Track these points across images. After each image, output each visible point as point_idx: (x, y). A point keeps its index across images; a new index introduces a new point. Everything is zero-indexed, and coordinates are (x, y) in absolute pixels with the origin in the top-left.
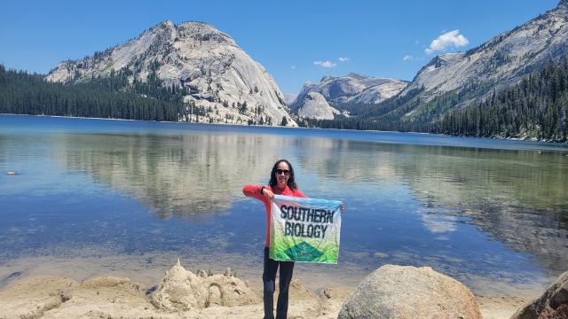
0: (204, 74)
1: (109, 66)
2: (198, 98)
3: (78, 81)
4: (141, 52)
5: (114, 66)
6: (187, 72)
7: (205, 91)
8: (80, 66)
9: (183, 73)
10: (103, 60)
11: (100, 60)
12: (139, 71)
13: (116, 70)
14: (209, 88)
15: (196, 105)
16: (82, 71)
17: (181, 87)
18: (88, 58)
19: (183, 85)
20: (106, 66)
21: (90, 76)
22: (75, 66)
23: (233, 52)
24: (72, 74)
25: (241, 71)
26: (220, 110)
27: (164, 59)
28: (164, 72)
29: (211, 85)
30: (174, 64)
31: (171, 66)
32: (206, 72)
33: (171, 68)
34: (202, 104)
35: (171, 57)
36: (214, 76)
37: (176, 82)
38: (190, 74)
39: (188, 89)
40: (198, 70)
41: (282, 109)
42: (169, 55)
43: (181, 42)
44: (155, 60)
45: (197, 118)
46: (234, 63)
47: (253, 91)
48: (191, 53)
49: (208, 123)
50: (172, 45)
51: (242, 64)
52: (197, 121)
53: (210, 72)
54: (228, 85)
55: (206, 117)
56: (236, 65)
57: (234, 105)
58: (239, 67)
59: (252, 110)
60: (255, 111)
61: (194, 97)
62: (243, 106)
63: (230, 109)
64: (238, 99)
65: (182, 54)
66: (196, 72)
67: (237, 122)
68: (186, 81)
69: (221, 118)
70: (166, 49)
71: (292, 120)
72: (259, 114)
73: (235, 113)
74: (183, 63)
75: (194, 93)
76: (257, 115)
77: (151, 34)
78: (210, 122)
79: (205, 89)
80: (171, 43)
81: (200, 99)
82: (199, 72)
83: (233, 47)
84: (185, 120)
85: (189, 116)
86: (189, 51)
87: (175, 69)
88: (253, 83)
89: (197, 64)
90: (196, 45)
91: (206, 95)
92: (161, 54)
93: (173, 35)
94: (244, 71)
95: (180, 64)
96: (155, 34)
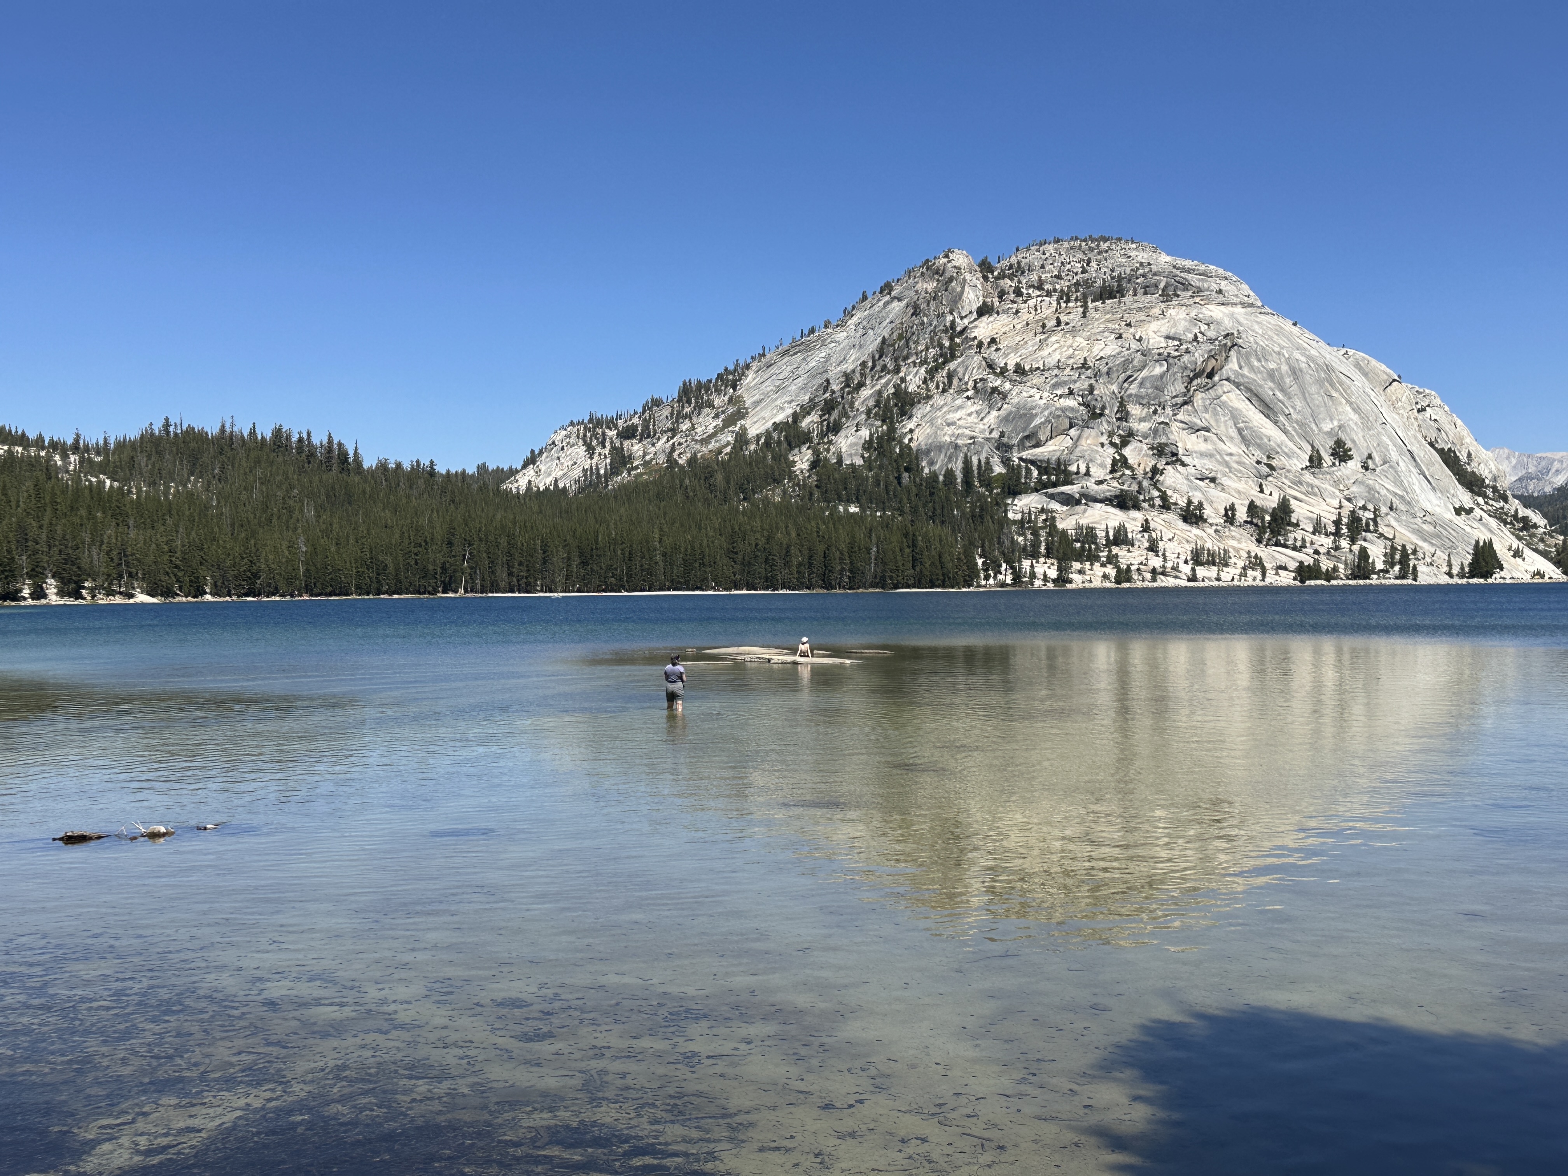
0: (1095, 415)
1: (730, 421)
2: (1068, 501)
3: (624, 477)
4: (849, 367)
5: (747, 422)
6: (1024, 414)
7: (1098, 473)
8: (628, 433)
9: (1006, 420)
10: (710, 405)
11: (699, 407)
12: (836, 428)
13: (752, 432)
14: (1119, 464)
15: (1060, 525)
16: (636, 448)
17: (998, 469)
18: (657, 403)
19: (1006, 462)
20: (719, 422)
21: (662, 459)
22: (612, 433)
23: (1228, 325)
24: (602, 461)
25: (1268, 389)
26: (1167, 535)
27: (931, 379)
28: (932, 422)
29: (1127, 451)
30: (970, 393)
31: (959, 402)
32: (1103, 408)
33: (960, 408)
34: (1084, 522)
35: (961, 370)
36: (1142, 420)
37: (978, 453)
38: (1037, 421)
39: (1029, 471)
40: (1071, 403)
41: (1478, 512)
42: (952, 365)
43: (1003, 319)
44: (897, 387)
45: (1060, 569)
46: (1233, 365)
47: (1327, 459)
48: (1040, 348)
49: (1108, 585)
50: (965, 329)
51: (1272, 365)
52: (1062, 580)
53: (1122, 405)
54: (1203, 447)
55: (1103, 565)
56: (1246, 371)
57: (1229, 515)
58: (1257, 378)
59: (1318, 528)
60: (1331, 528)
61: (1052, 497)
62: (1274, 514)
63: (1211, 531)
64: (1254, 491)
65: (1006, 355)
66: (1063, 410)
67: (1243, 574)
68: (1022, 446)
69: (1169, 565)
70: (941, 346)
71: (1527, 552)
72: (1353, 541)
73: (1234, 543)
74: (1008, 386)
75: (1055, 485)
76: (1344, 543)
77: (886, 304)
78: (1118, 581)
79: (1102, 465)
80: (960, 325)
81: (1078, 503)
82: (1072, 409)
83: (1230, 309)
84: (1009, 580)
85: (1026, 564)
86: (1033, 342)
87: (976, 407)
88: (1327, 426)
89: (1065, 383)
90: (1064, 318)
91: (1104, 487)
92: (922, 364)
93: (972, 296)
94: (1282, 390)
95: (994, 390)
96: (899, 300)
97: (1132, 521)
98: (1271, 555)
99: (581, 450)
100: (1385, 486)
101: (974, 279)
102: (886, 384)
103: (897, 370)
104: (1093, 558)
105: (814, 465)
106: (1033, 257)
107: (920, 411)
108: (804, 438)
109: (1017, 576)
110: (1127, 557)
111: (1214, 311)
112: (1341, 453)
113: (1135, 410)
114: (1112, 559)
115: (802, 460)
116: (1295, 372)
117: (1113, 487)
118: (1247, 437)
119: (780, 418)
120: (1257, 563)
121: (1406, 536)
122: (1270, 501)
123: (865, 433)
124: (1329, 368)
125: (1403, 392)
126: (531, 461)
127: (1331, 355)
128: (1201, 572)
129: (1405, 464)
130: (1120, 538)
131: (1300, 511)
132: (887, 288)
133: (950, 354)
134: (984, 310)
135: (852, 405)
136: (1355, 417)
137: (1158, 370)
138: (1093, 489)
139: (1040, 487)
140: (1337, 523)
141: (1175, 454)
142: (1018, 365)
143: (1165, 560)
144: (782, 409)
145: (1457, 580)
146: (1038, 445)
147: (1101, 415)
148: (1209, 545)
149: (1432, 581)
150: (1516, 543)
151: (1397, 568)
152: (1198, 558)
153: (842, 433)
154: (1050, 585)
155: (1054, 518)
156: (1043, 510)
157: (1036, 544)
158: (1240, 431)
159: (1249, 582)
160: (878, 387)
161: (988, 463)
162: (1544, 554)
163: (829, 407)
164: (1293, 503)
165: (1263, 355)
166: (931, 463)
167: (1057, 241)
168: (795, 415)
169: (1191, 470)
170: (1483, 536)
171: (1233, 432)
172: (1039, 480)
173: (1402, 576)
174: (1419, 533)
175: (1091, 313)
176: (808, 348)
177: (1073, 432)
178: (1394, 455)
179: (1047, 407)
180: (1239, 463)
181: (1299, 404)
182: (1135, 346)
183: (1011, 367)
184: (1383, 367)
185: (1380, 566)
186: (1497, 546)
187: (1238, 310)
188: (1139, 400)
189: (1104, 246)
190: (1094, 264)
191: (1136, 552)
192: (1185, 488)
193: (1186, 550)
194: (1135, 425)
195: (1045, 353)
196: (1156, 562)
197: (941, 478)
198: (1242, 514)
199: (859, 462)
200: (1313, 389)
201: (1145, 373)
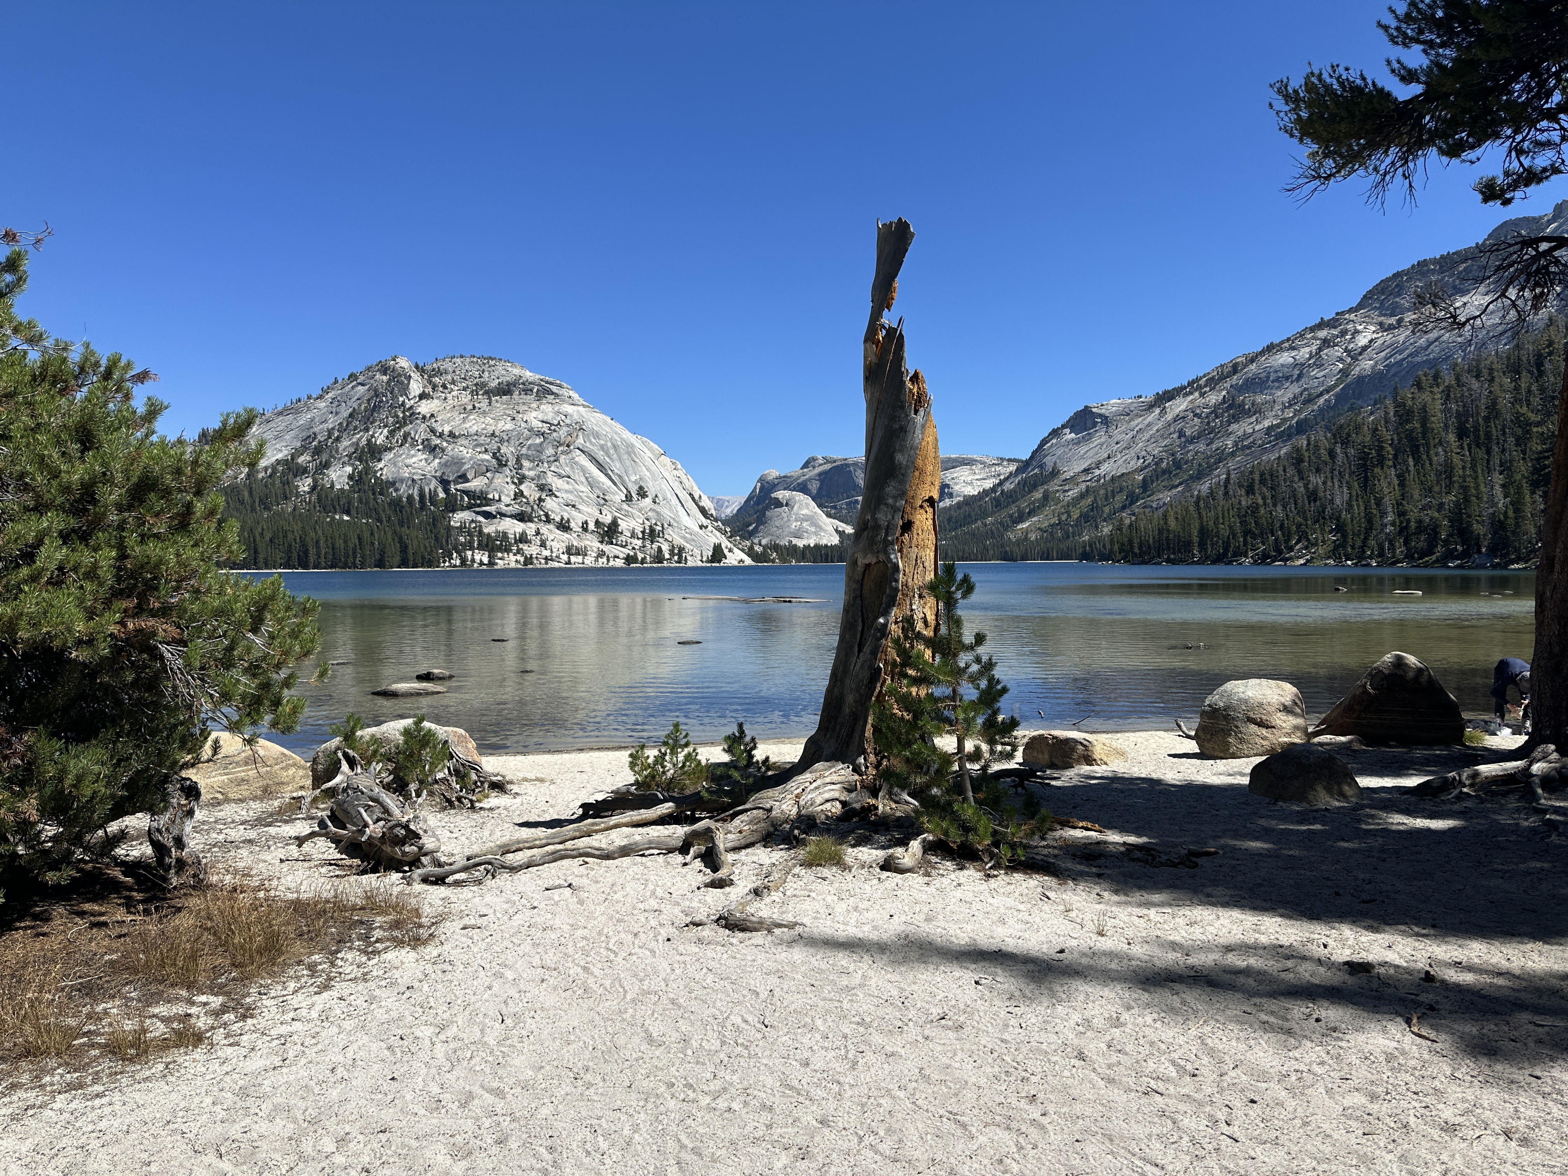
0: (501, 463)
2: (488, 515)
4: (329, 425)
6: (458, 462)
7: (506, 499)
9: (445, 465)
12: (326, 465)
14: (519, 495)
15: (486, 531)
17: (442, 495)
19: (446, 491)
23: (577, 417)
25: (600, 456)
29: (522, 487)
32: (507, 461)
34: (500, 529)
38: (466, 467)
40: (487, 457)
46: (580, 441)
47: (635, 496)
50: (411, 407)
51: (602, 442)
53: (518, 460)
56: (588, 444)
58: (595, 448)
64: (597, 513)
71: (735, 550)
82: (487, 461)
83: (576, 408)
87: (424, 456)
88: (633, 478)
89: (482, 445)
91: (511, 508)
94: (609, 457)
96: (363, 385)
97: (530, 528)
100: (666, 513)
101: (415, 376)
103: (367, 430)
104: (508, 550)
105: (313, 488)
106: (447, 365)
107: (388, 456)
108: (303, 470)
109: (463, 561)
111: (569, 409)
112: (642, 494)
113: (526, 464)
114: (519, 551)
115: (304, 485)
116: (615, 447)
117: (516, 508)
118: (592, 484)
119: (280, 456)
120: (603, 554)
121: (678, 541)
122: (607, 519)
123: (349, 469)
124: (632, 446)
125: (667, 459)
127: (632, 438)
128: (573, 559)
129: (675, 501)
130: (523, 539)
131: (623, 525)
132: (352, 376)
133: (403, 422)
134: (423, 396)
135: (337, 451)
136: (648, 474)
137: (538, 441)
138: (504, 509)
139: (469, 507)
140: (643, 532)
141: (550, 490)
142: (451, 432)
143: (552, 552)
144: (281, 451)
147: (506, 465)
149: (694, 565)
151: (676, 558)
152: (569, 551)
153: (332, 469)
156: (473, 521)
157: (471, 543)
160: (354, 440)
162: (742, 550)
163: (317, 451)
164: (620, 521)
165: (597, 436)
166: (397, 490)
167: (462, 357)
168: (293, 455)
169: (561, 500)
170: (717, 541)
171: (583, 479)
172: (469, 503)
173: (680, 562)
176: (297, 412)
178: (669, 496)
181: (618, 465)
182: (523, 425)
186: (723, 546)
187: (581, 409)
189: (492, 363)
190: (486, 374)
191: (534, 548)
192: (558, 510)
195: (467, 425)
198: (592, 526)
199: (347, 487)
200: (625, 457)
201: (530, 442)
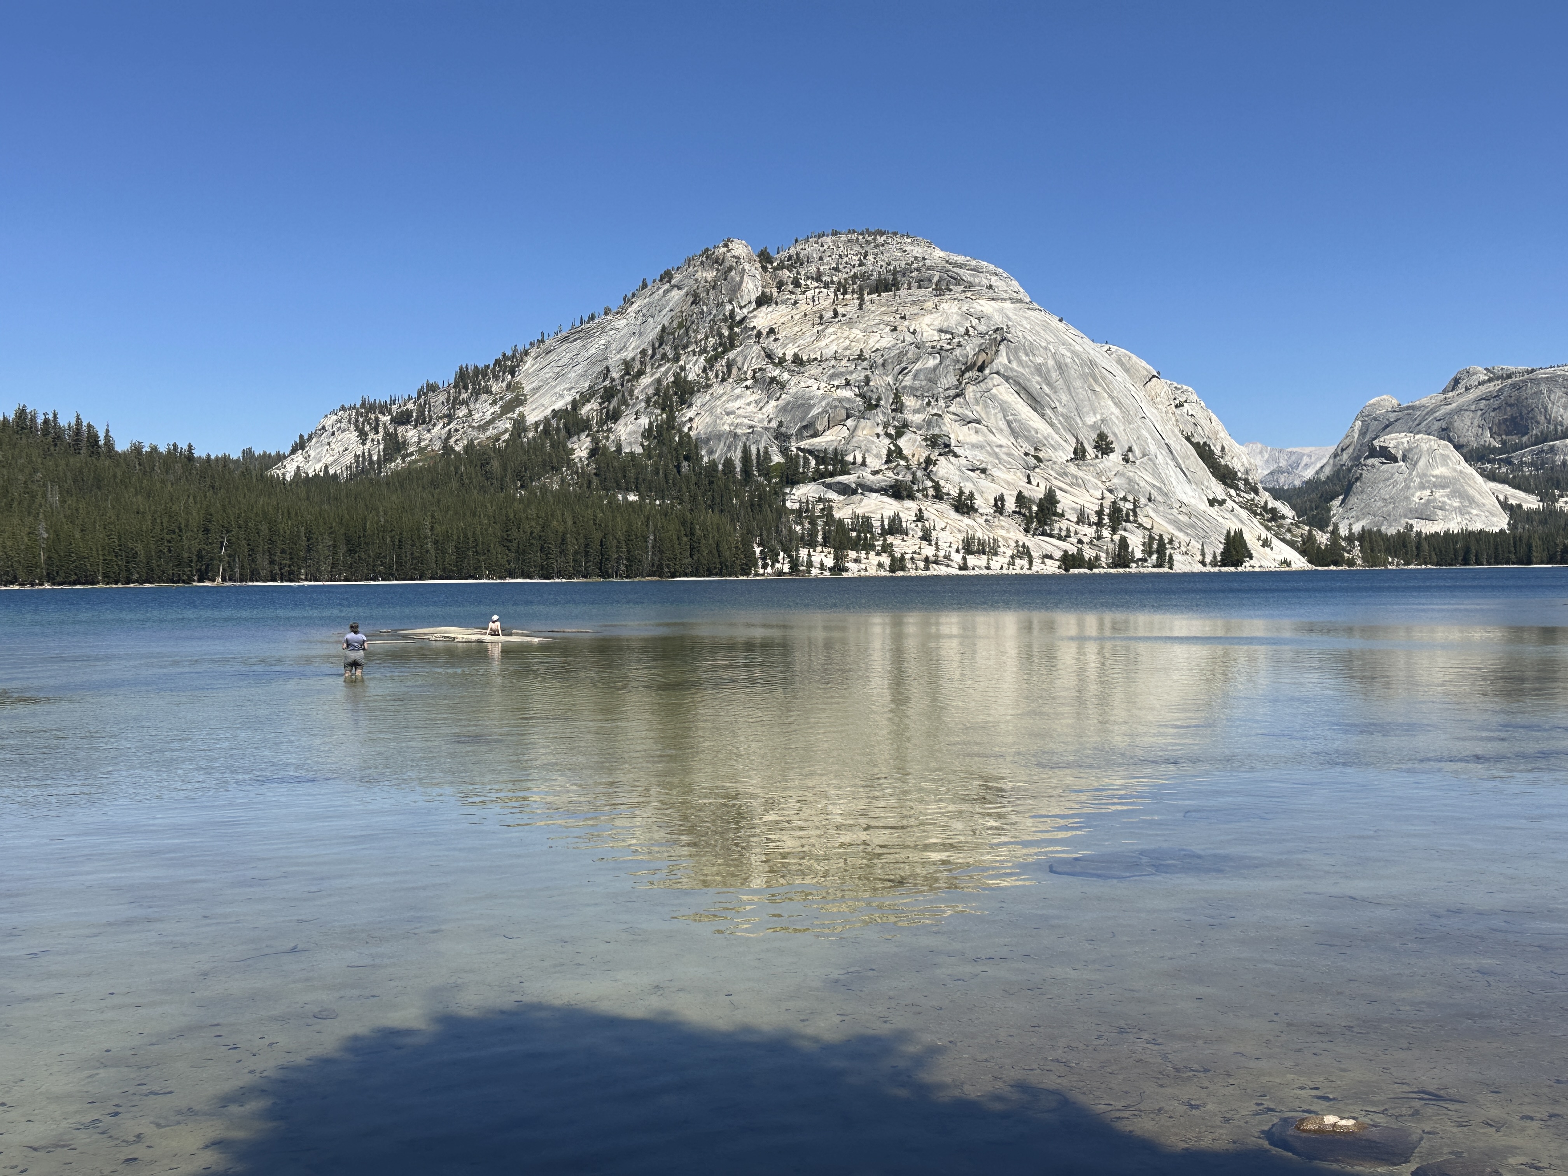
0: (871, 405)
1: (508, 408)
2: (845, 490)
3: (398, 463)
4: (629, 354)
5: (525, 409)
6: (802, 404)
7: (874, 463)
8: (403, 419)
9: (784, 409)
10: (488, 391)
11: (477, 393)
12: (615, 416)
13: (531, 419)
14: (894, 455)
15: (837, 515)
16: (411, 434)
17: (777, 458)
18: (432, 388)
19: (784, 451)
20: (497, 408)
21: (438, 446)
22: (386, 419)
23: (998, 320)
24: (375, 447)
25: (1035, 383)
26: (940, 524)
27: (711, 368)
28: (711, 411)
29: (902, 442)
30: (749, 383)
31: (738, 391)
32: (879, 399)
33: (739, 397)
34: (860, 511)
35: (740, 360)
36: (916, 411)
37: (757, 442)
38: (815, 411)
39: (806, 461)
40: (847, 393)
41: (1230, 504)
42: (731, 355)
43: (782, 308)
44: (677, 376)
45: (836, 558)
46: (1002, 359)
47: (1091, 452)
48: (818, 339)
49: (883, 573)
50: (744, 319)
51: (1039, 360)
52: (839, 568)
53: (897, 396)
54: (974, 438)
55: (878, 554)
56: (1014, 365)
57: (999, 506)
58: (1025, 371)
59: (1082, 519)
60: (1094, 519)
61: (829, 486)
62: (1040, 505)
63: (981, 520)
64: (1022, 483)
65: (784, 346)
66: (840, 400)
67: (1012, 563)
68: (800, 436)
69: (941, 554)
70: (721, 335)
71: (1275, 542)
72: (1114, 531)
73: (1003, 533)
74: (786, 376)
75: (832, 475)
76: (1106, 533)
77: (666, 292)
78: (892, 570)
79: (878, 456)
80: (739, 314)
81: (854, 492)
82: (849, 400)
83: (999, 303)
84: (786, 569)
85: (803, 553)
86: (810, 334)
87: (755, 397)
88: (1090, 420)
89: (842, 374)
90: (841, 310)
91: (880, 477)
92: (701, 353)
93: (751, 286)
94: (1049, 384)
95: (773, 380)
96: (679, 288)
97: (907, 510)
98: (1038, 544)
99: (353, 436)
100: (1144, 477)
101: (753, 269)
102: (666, 372)
103: (677, 359)
104: (868, 547)
105: (593, 453)
106: (811, 249)
107: (699, 400)
108: (584, 426)
109: (795, 565)
110: (902, 546)
111: (985, 306)
112: (1104, 446)
113: (909, 402)
114: (887, 548)
115: (581, 448)
116: (1061, 367)
117: (888, 477)
118: (1016, 430)
119: (559, 405)
120: (1024, 552)
121: (1163, 527)
122: (1037, 492)
123: (644, 421)
124: (1092, 363)
125: (1161, 387)
126: (300, 446)
127: (1095, 351)
128: (972, 560)
129: (1162, 458)
130: (895, 527)
131: (1066, 502)
132: (667, 276)
133: (729, 344)
134: (763, 301)
135: (631, 393)
136: (1116, 411)
137: (932, 362)
138: (870, 478)
139: (818, 476)
140: (1099, 513)
141: (947, 446)
142: (796, 355)
143: (937, 549)
144: (562, 396)
145: (1209, 569)
146: (815, 435)
147: (877, 406)
148: (979, 534)
149: (1186, 569)
150: (1264, 534)
151: (1154, 557)
152: (969, 547)
153: (622, 421)
154: (827, 574)
155: (831, 507)
156: (820, 500)
157: (813, 533)
158: (1009, 423)
159: (1017, 570)
160: (657, 376)
161: (766, 452)
162: (1291, 544)
163: (609, 394)
164: (1059, 495)
165: (1030, 350)
166: (711, 452)
167: (835, 233)
168: (574, 403)
169: (963, 461)
170: (1234, 526)
171: (1003, 425)
172: (817, 470)
173: (1159, 565)
174: (1175, 523)
175: (867, 305)
176: (588, 335)
177: (850, 423)
178: (1153, 448)
179: (824, 397)
180: (1009, 455)
181: (1065, 398)
182: (909, 338)
183: (789, 357)
184: (1144, 363)
185: (1138, 555)
186: (1247, 536)
187: (1008, 305)
188: (913, 391)
189: (881, 240)
190: (870, 257)
191: (910, 541)
192: (957, 479)
193: (958, 540)
194: (909, 417)
195: (822, 343)
196: (929, 551)
197: (720, 467)
198: (1010, 505)
199: (639, 450)
200: (1078, 383)
201: (918, 365)
